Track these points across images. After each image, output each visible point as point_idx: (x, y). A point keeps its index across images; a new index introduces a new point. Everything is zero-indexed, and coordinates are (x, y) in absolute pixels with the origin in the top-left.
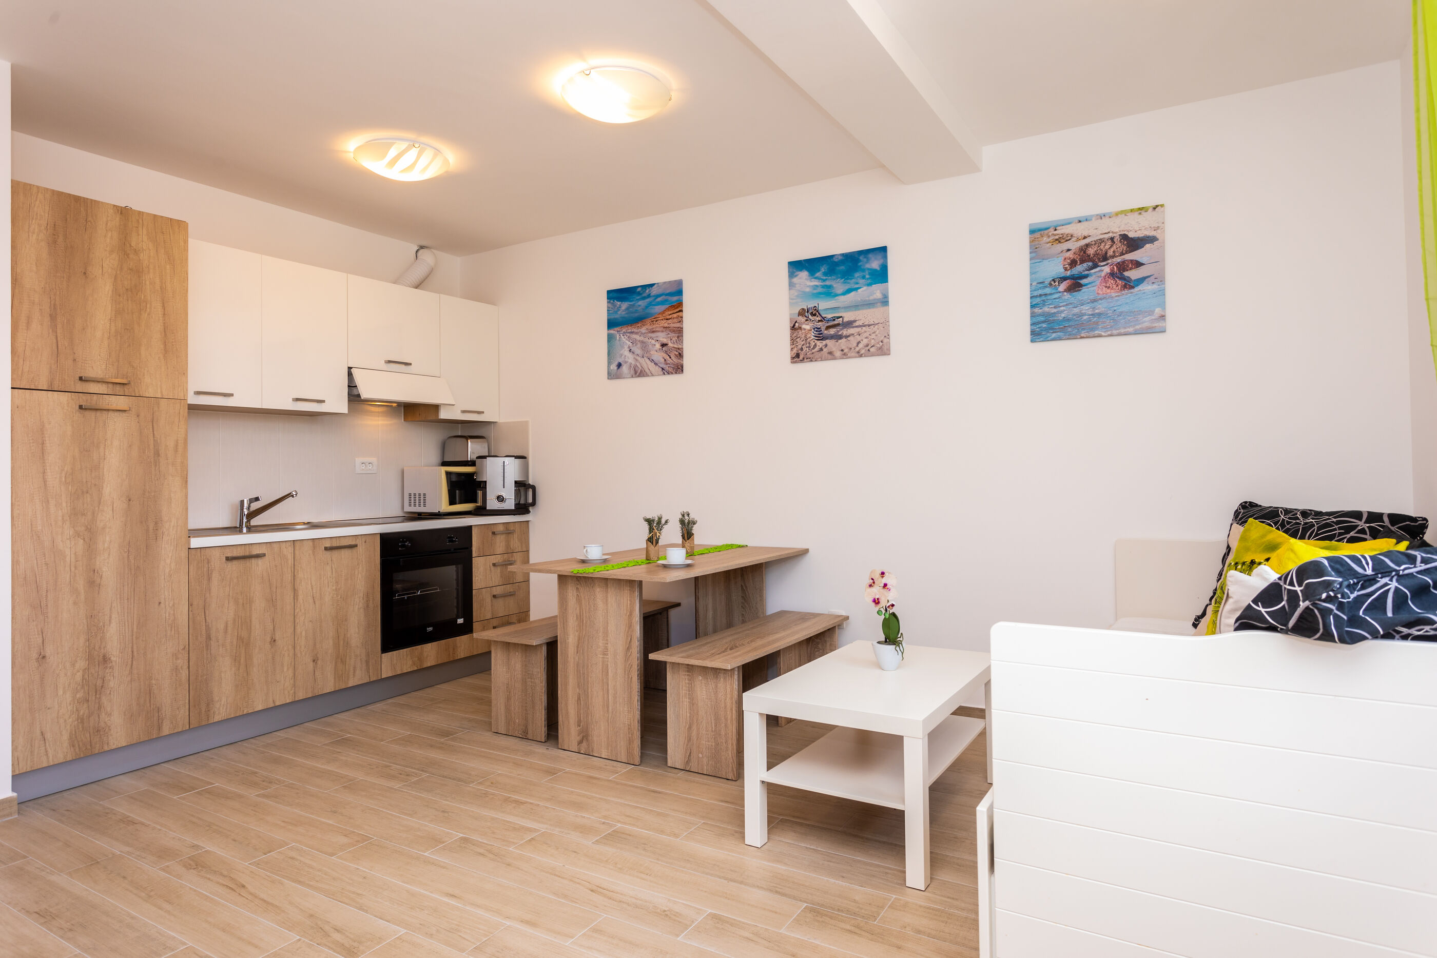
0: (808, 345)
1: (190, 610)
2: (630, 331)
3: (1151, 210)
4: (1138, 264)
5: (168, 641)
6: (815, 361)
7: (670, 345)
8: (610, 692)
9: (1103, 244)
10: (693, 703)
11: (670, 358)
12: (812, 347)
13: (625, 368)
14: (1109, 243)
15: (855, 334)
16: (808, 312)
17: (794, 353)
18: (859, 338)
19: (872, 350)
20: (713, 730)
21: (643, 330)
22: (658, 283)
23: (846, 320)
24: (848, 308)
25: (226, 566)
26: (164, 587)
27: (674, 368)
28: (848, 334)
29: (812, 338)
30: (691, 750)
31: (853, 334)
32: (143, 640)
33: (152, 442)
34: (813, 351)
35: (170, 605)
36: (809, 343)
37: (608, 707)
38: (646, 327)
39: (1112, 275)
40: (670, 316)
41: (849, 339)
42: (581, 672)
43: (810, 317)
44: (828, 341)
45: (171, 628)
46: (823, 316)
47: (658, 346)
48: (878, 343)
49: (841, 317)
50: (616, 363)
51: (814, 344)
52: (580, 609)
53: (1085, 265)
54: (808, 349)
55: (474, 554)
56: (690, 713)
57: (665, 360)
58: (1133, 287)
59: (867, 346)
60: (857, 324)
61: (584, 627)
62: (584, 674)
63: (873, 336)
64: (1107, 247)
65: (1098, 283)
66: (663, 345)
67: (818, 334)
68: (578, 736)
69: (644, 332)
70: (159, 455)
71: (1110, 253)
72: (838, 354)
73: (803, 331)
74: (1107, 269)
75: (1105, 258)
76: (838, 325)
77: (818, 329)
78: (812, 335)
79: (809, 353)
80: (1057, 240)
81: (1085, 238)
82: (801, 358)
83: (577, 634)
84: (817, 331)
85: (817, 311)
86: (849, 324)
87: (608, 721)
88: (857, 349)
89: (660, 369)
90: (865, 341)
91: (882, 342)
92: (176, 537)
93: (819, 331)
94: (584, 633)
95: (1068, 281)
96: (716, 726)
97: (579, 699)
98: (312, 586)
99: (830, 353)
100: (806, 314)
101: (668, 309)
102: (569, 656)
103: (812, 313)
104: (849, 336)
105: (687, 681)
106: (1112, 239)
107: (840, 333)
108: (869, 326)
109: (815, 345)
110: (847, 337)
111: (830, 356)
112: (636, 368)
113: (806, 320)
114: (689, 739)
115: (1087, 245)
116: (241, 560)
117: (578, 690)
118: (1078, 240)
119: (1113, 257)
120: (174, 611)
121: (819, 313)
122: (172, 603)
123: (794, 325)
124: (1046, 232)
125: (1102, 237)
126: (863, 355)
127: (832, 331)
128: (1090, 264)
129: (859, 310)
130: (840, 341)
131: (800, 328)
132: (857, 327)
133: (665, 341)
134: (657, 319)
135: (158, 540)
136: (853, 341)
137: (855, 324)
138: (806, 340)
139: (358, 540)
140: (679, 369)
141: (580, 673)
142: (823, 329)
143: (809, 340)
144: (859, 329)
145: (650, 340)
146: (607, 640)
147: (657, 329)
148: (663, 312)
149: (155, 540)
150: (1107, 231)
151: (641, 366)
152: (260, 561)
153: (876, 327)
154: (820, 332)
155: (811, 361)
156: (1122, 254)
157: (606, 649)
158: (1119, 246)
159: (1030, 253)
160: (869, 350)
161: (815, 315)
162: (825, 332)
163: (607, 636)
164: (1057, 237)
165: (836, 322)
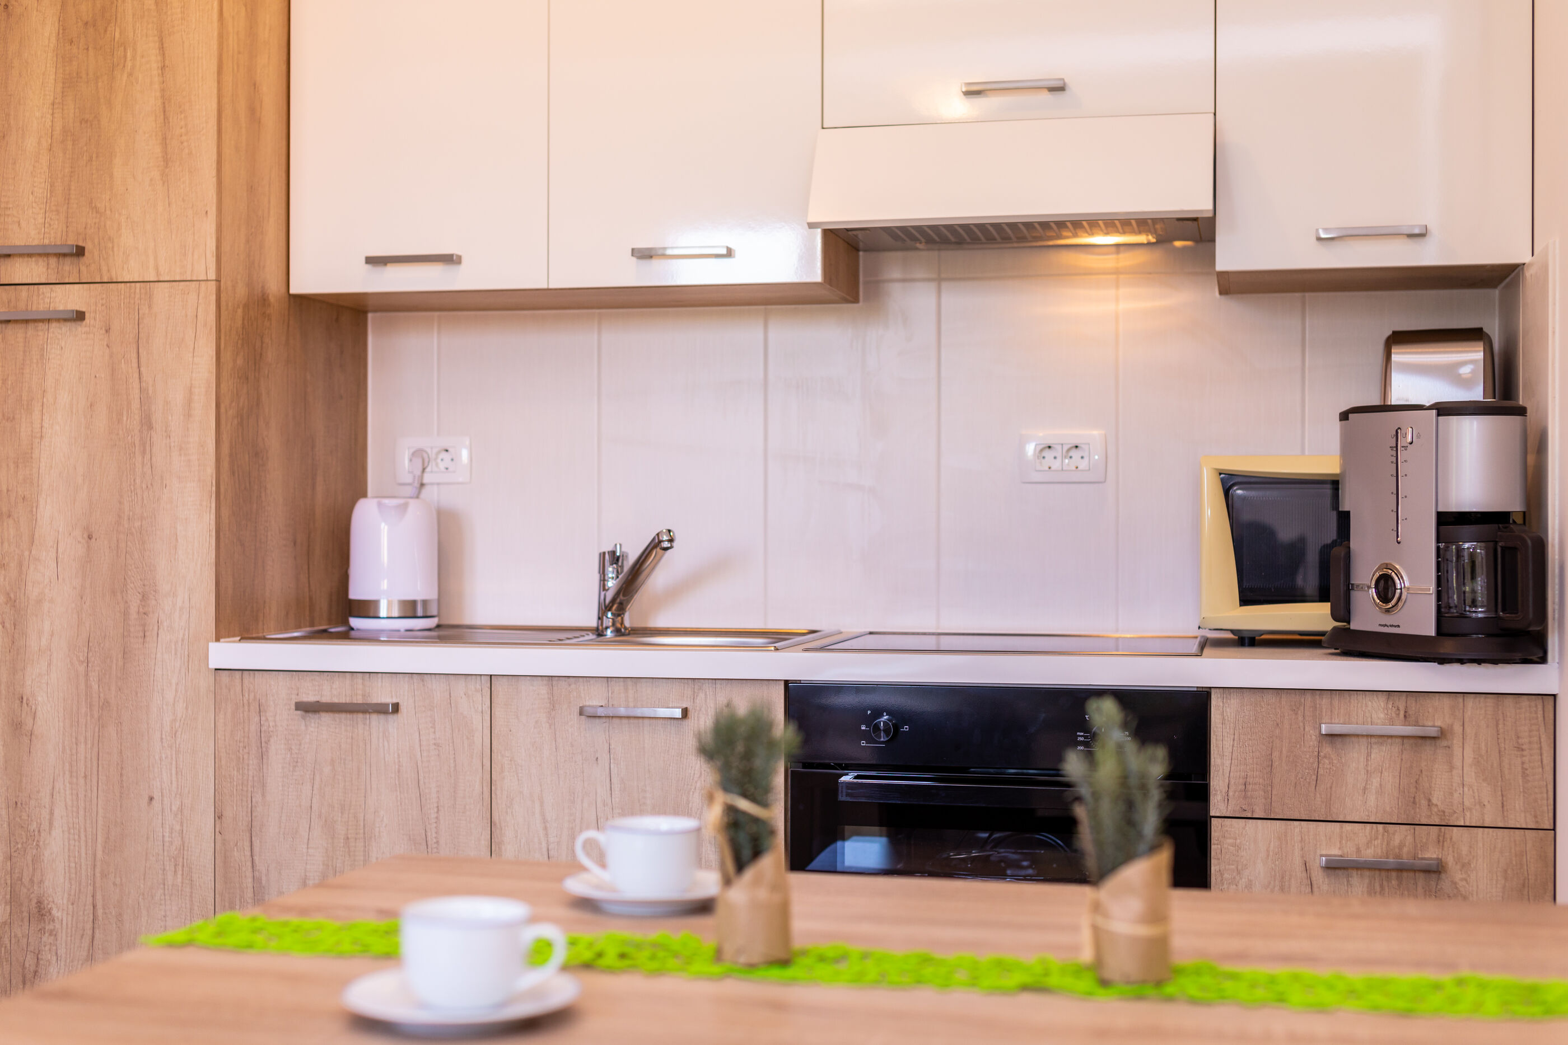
1: (217, 830)
5: (167, 897)
25: (303, 728)
26: (161, 759)
32: (115, 884)
33: (135, 393)
35: (174, 808)
45: (176, 865)
55: (1217, 805)
70: (150, 427)
92: (186, 636)
98: (544, 821)
116: (343, 716)
120: (182, 825)
122: (178, 803)
135: (147, 639)
139: (702, 695)
149: (141, 640)
152: (392, 722)
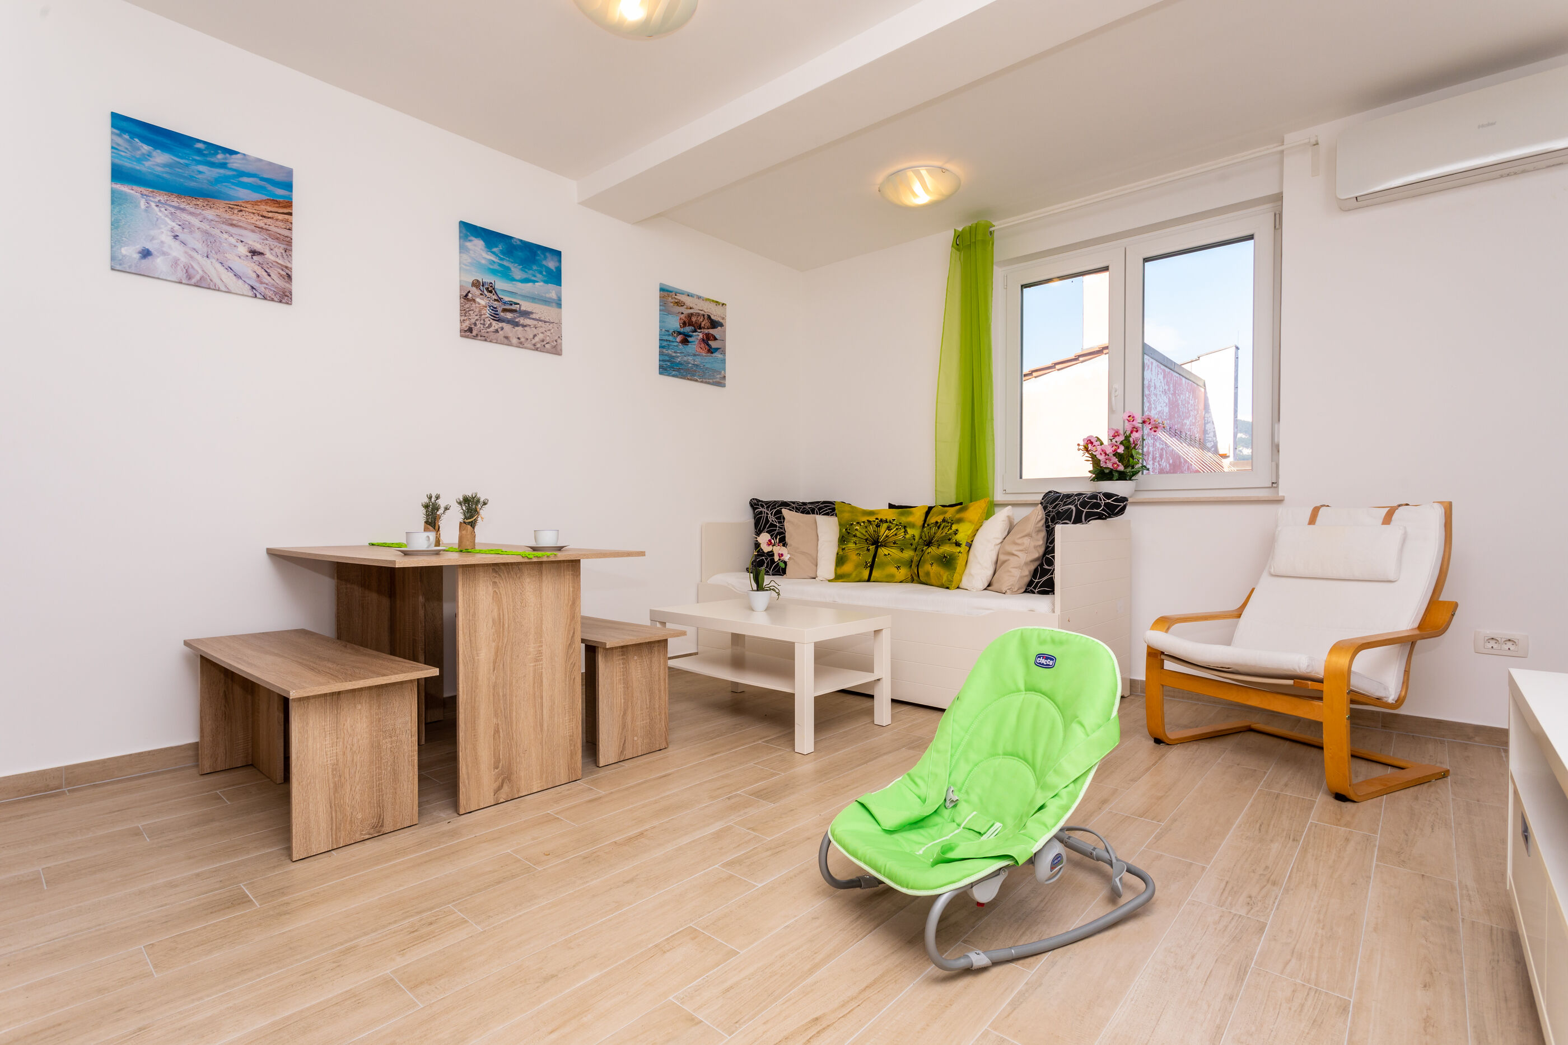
0: (482, 322)
2: (175, 204)
3: (721, 305)
4: (715, 339)
6: (490, 341)
7: (268, 255)
8: (545, 704)
9: (699, 317)
10: (627, 685)
11: (269, 275)
12: (487, 326)
13: (159, 263)
14: (702, 318)
15: (532, 326)
16: (483, 286)
17: (467, 326)
18: (535, 331)
19: (547, 346)
20: (648, 706)
21: (210, 214)
22: (244, 154)
23: (523, 308)
24: (525, 297)
27: (276, 294)
28: (525, 324)
29: (486, 316)
30: (625, 737)
31: (530, 326)
34: (488, 330)
36: (484, 320)
37: (542, 726)
38: (218, 212)
39: (703, 340)
40: (270, 215)
41: (526, 328)
42: (501, 694)
43: (486, 292)
44: (504, 325)
46: (500, 296)
47: (243, 250)
48: (553, 342)
49: (519, 304)
50: (139, 247)
51: (489, 322)
52: (499, 610)
53: (690, 327)
54: (482, 326)
56: (624, 699)
57: (258, 276)
58: (712, 353)
59: (543, 341)
60: (534, 316)
61: (506, 633)
62: (504, 695)
63: (548, 333)
64: (701, 320)
65: (696, 343)
66: (254, 253)
67: (494, 314)
68: (495, 781)
69: (210, 217)
71: (703, 325)
72: (515, 341)
73: (477, 305)
74: (701, 336)
75: (700, 328)
76: (515, 311)
77: (494, 309)
78: (487, 312)
79: (484, 331)
80: (676, 303)
81: (691, 308)
82: (474, 333)
83: (494, 644)
84: (492, 310)
85: (494, 289)
86: (526, 314)
87: (541, 743)
88: (534, 341)
89: (250, 287)
90: (541, 336)
91: (556, 341)
93: (495, 311)
94: (506, 641)
95: (681, 336)
96: (650, 702)
97: (497, 731)
99: (507, 338)
100: (482, 287)
101: (266, 202)
102: (480, 678)
103: (488, 288)
104: (525, 326)
105: (622, 666)
106: (704, 315)
107: (517, 320)
108: (545, 322)
109: (490, 325)
110: (524, 326)
111: (506, 341)
112: (191, 270)
113: (481, 294)
114: (624, 726)
115: (692, 314)
117: (495, 720)
118: (687, 308)
119: (704, 328)
121: (495, 292)
123: (467, 295)
124: (671, 294)
125: (699, 312)
126: (539, 350)
127: (509, 316)
128: (693, 328)
129: (535, 303)
130: (517, 328)
131: (474, 300)
132: (533, 319)
133: (258, 247)
134: (242, 208)
136: (530, 332)
137: (531, 316)
138: (481, 315)
140: (285, 297)
141: (499, 696)
142: (500, 310)
143: (483, 316)
144: (535, 322)
145: (226, 236)
146: (541, 642)
147: (240, 224)
148: (256, 203)
150: (701, 309)
151: (203, 271)
153: (551, 325)
154: (496, 313)
155: (486, 340)
156: (708, 328)
157: (540, 653)
158: (705, 323)
159: (660, 306)
160: (544, 346)
161: (491, 292)
162: (502, 314)
163: (541, 637)
164: (676, 301)
165: (514, 307)
